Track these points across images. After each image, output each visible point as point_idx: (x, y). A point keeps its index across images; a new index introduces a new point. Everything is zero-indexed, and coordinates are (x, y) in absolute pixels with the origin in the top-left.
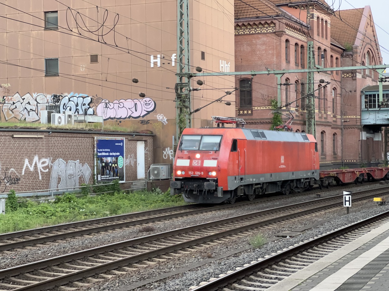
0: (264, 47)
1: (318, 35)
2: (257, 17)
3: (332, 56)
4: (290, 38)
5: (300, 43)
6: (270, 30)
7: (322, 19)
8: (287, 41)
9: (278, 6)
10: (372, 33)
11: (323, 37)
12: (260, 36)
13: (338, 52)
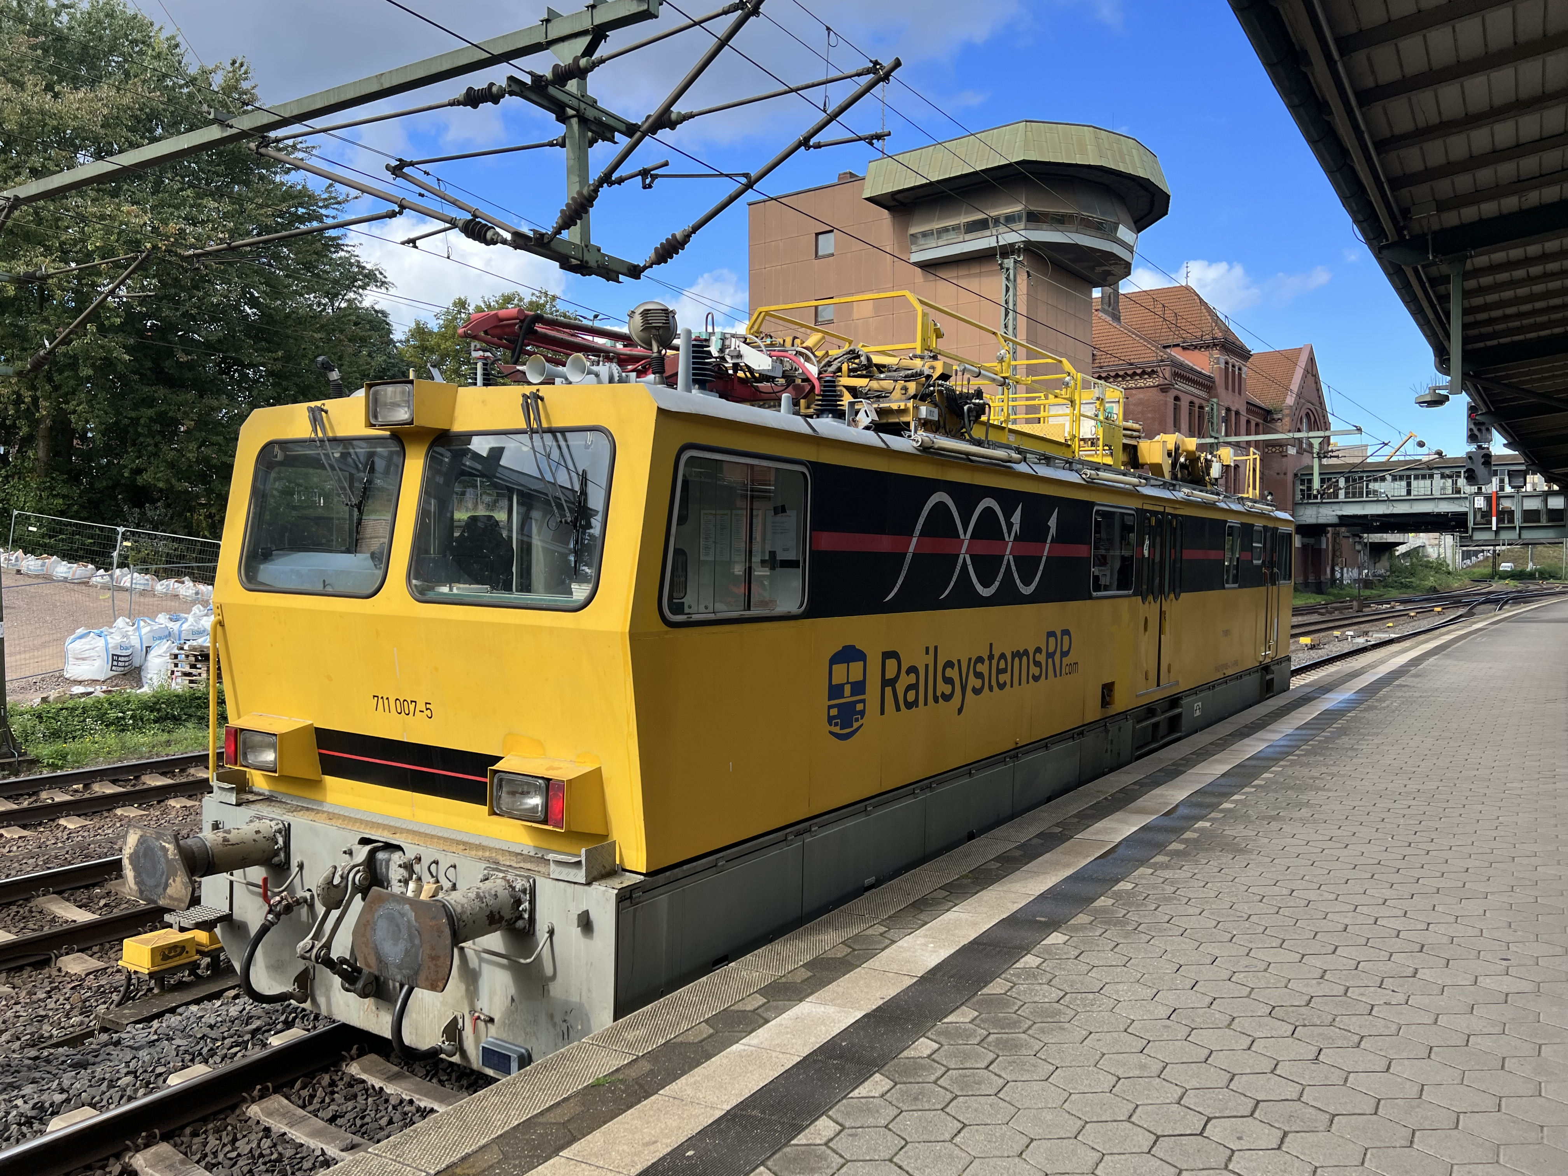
0: (1140, 408)
1: (1227, 388)
2: (1131, 364)
3: (1248, 422)
4: (1180, 394)
5: (1197, 402)
6: (1150, 382)
7: (1233, 366)
8: (1177, 398)
9: (1165, 347)
10: (1314, 385)
11: (1234, 391)
12: (1134, 392)
13: (1257, 413)
